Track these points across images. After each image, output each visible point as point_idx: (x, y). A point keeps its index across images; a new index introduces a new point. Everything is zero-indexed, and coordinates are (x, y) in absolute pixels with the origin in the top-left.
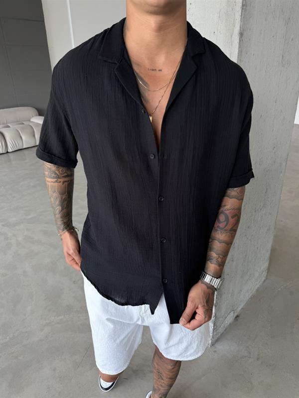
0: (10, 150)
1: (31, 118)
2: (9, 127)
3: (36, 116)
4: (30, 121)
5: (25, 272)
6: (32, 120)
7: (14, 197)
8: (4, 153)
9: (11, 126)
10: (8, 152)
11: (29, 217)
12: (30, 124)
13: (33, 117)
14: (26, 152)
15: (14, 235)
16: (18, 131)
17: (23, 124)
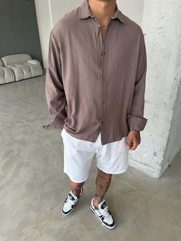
0: (17, 80)
1: (27, 61)
2: (16, 66)
3: (31, 59)
4: (27, 62)
5: (47, 145)
6: (28, 62)
7: (28, 106)
8: (13, 82)
9: (16, 65)
10: (15, 81)
11: (40, 117)
12: (28, 64)
13: (28, 60)
14: (26, 81)
15: (35, 126)
16: (21, 68)
17: (23, 64)
